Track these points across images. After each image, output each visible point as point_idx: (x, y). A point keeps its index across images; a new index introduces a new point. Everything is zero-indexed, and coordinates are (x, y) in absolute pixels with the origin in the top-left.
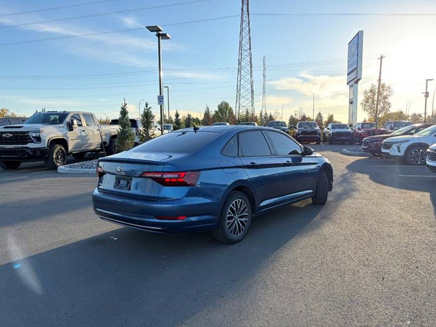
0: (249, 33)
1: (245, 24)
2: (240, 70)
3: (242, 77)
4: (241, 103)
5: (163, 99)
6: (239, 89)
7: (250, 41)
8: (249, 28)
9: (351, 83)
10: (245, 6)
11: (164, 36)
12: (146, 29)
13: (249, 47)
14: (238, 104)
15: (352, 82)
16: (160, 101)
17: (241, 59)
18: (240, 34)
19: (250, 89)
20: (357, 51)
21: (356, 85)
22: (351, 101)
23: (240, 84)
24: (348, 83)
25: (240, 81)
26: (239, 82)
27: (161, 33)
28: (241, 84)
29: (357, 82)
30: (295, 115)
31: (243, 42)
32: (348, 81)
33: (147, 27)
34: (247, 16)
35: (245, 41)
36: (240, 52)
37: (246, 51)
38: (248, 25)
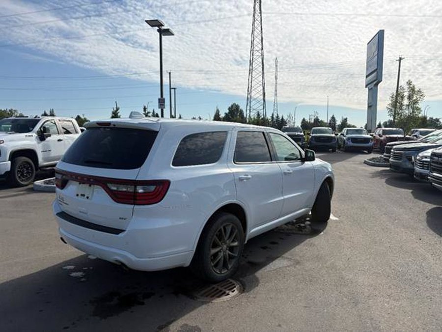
0: (262, 32)
1: (257, 23)
2: (251, 71)
3: (253, 79)
4: (251, 106)
5: (164, 102)
6: (250, 92)
7: (262, 42)
8: (261, 27)
10: (257, 5)
11: (167, 32)
12: (146, 23)
13: (260, 47)
14: (248, 107)
15: (371, 84)
16: (161, 105)
17: (253, 59)
18: (252, 34)
19: (262, 91)
20: (377, 52)
21: (376, 88)
22: (370, 105)
23: (251, 86)
24: (366, 86)
25: (251, 82)
26: (250, 84)
27: (163, 28)
28: (253, 86)
29: (377, 85)
30: (310, 119)
31: (255, 42)
32: (367, 83)
34: (260, 15)
35: (257, 40)
36: (252, 52)
37: (258, 51)
38: (260, 24)
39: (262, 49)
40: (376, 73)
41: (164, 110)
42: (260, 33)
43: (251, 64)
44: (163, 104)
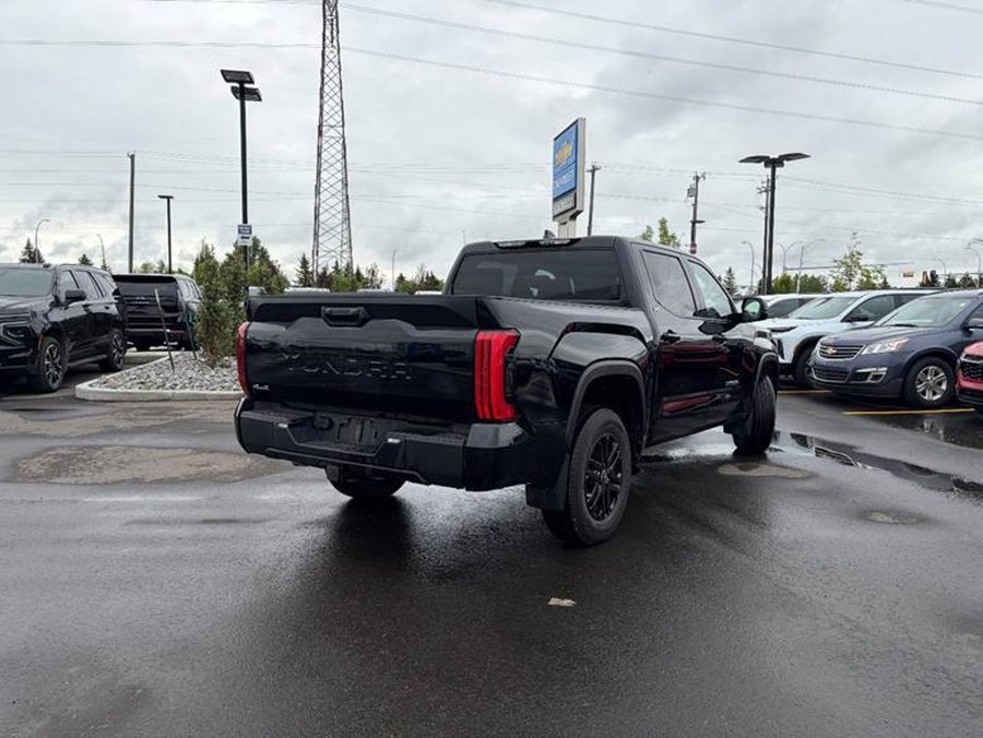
0: (341, 89)
5: (250, 232)
8: (340, 77)
9: (560, 217)
11: (255, 95)
12: (221, 75)
13: (340, 119)
15: (564, 216)
16: (243, 238)
17: (322, 145)
20: (574, 157)
21: (571, 223)
24: (555, 217)
27: (247, 86)
29: (573, 217)
31: (326, 107)
32: (556, 213)
33: (223, 72)
34: (336, 51)
35: (331, 105)
37: (333, 127)
38: (336, 71)
39: (343, 126)
40: (573, 194)
42: (337, 89)
43: (319, 155)
44: (247, 236)
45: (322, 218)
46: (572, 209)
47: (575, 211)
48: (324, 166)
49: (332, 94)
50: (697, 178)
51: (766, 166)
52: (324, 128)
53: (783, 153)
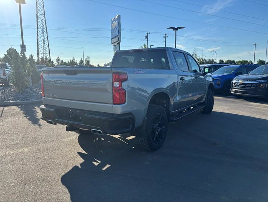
5: (25, 47)
7: (44, 8)
13: (43, 12)
15: (115, 43)
16: (22, 49)
20: (117, 26)
24: (112, 44)
29: (118, 44)
31: (38, 8)
32: (112, 43)
37: (41, 15)
39: (45, 14)
41: (25, 52)
42: (42, 3)
43: (37, 23)
44: (24, 48)
45: (39, 43)
46: (117, 41)
47: (118, 42)
48: (39, 27)
49: (40, 4)
50: (148, 33)
51: (173, 30)
52: (38, 15)
53: (178, 27)
